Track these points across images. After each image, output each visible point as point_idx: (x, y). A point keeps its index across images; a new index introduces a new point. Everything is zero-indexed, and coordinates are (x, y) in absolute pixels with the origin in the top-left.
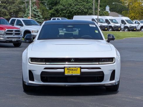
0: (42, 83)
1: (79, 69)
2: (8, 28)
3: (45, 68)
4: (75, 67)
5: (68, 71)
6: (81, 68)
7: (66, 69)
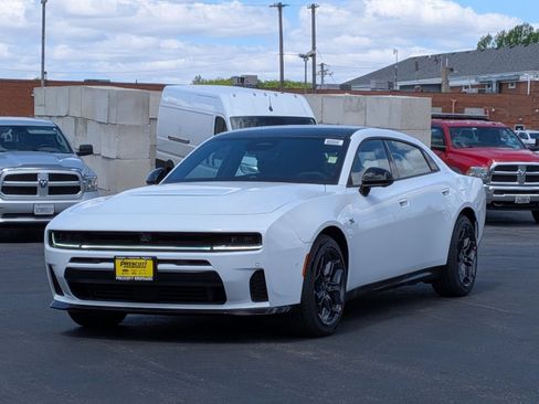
0: (77, 302)
1: (150, 263)
2: (499, 158)
3: (74, 260)
4: (141, 257)
5: (122, 267)
6: (156, 261)
7: (118, 262)
